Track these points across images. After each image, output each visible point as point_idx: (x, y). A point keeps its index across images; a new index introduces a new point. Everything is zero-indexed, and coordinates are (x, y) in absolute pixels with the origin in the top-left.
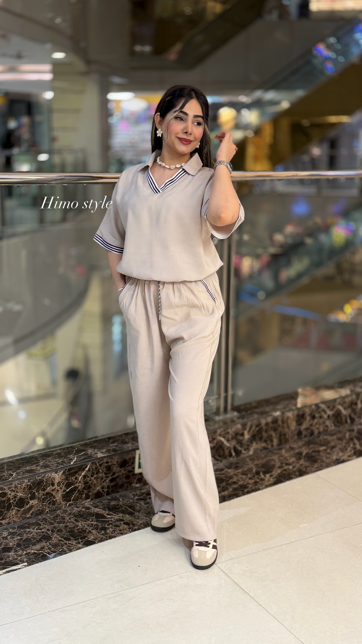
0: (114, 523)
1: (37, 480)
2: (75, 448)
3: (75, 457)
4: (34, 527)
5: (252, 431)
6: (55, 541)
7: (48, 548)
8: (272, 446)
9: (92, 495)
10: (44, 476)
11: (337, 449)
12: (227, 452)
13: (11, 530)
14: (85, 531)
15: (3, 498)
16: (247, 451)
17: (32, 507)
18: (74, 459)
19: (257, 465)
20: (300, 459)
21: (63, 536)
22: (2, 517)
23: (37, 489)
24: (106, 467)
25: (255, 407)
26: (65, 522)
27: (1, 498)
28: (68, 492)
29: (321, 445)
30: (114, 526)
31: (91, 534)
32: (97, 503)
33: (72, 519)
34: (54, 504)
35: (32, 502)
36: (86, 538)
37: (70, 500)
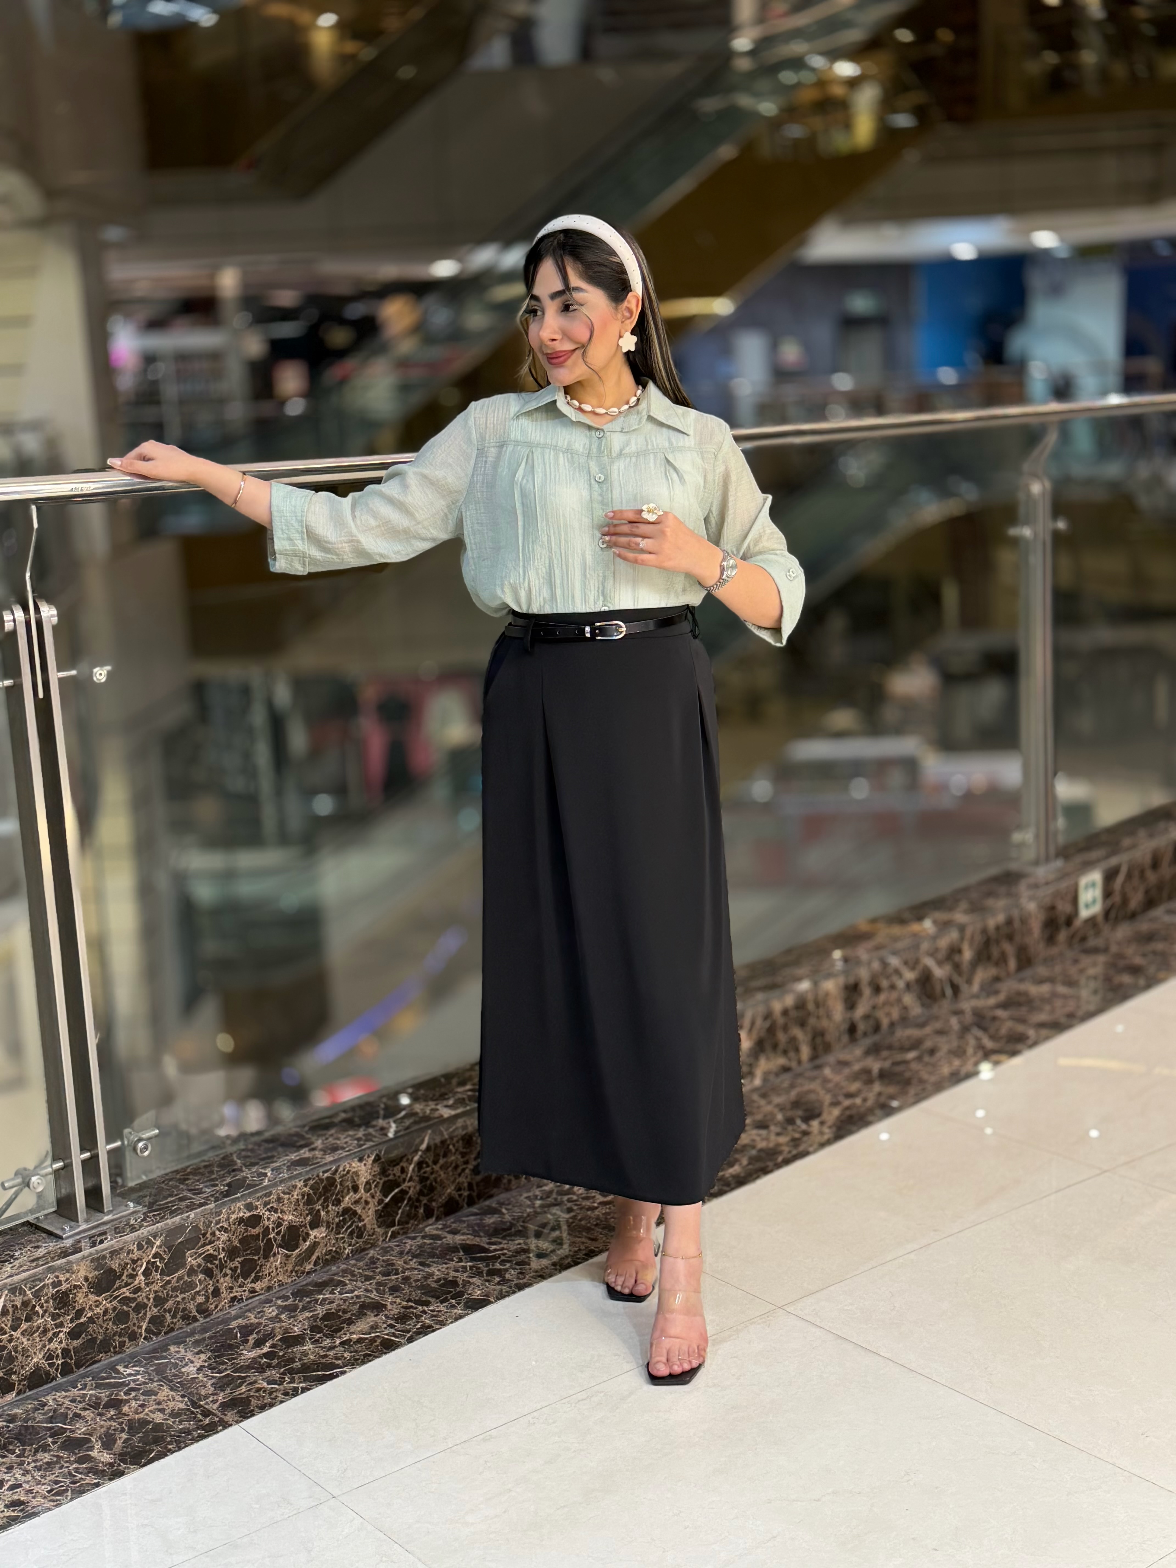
0: (513, 1258)
1: (322, 1180)
2: (379, 1106)
3: (389, 1123)
4: (330, 1289)
6: (396, 1309)
7: (388, 1326)
8: (799, 1062)
9: (438, 1208)
10: (336, 1171)
11: (943, 1053)
13: (280, 1303)
14: (455, 1281)
15: (254, 1228)
17: (315, 1245)
18: (390, 1127)
20: (869, 1083)
21: (410, 1299)
22: (253, 1275)
23: (325, 1201)
24: (463, 1138)
26: (397, 1270)
27: (250, 1229)
28: (387, 1204)
29: (904, 1049)
30: (516, 1264)
31: (472, 1286)
32: (454, 1225)
33: (411, 1263)
34: (360, 1236)
35: (317, 1234)
36: (464, 1295)
37: (393, 1225)
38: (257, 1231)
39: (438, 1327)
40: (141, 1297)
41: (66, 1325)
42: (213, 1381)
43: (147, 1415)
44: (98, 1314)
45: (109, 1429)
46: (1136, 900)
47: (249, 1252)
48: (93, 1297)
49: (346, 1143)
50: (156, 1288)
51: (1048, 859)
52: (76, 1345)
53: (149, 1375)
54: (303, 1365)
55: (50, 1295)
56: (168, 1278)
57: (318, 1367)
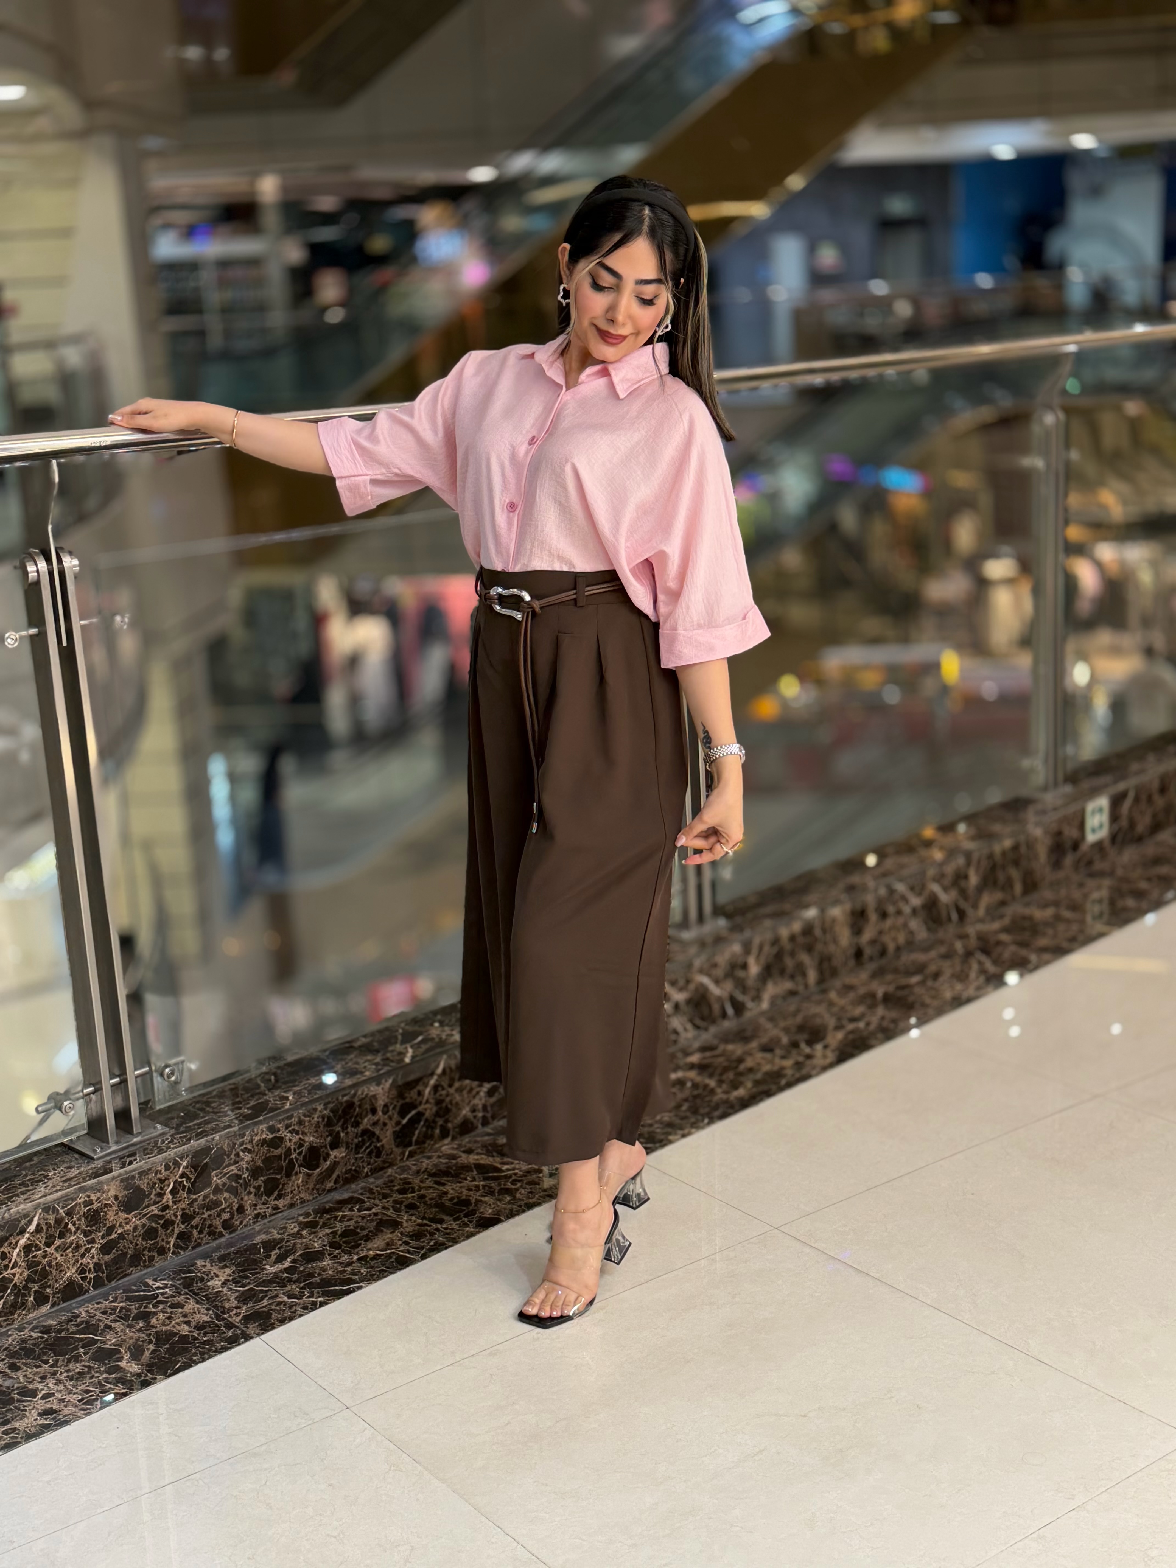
0: (523, 1178)
1: (341, 1104)
2: (397, 1031)
3: (406, 1048)
4: (350, 1206)
5: (763, 957)
6: (412, 1226)
7: (403, 1243)
8: (806, 986)
9: (455, 1128)
10: (355, 1095)
11: (946, 977)
12: (716, 1008)
14: (468, 1200)
15: (276, 1149)
16: (757, 1003)
17: (335, 1164)
18: (407, 1052)
19: (787, 1030)
20: (872, 1006)
21: (425, 1217)
22: (276, 1193)
23: (345, 1122)
26: (413, 1188)
27: (272, 1150)
28: (404, 1126)
29: (909, 973)
30: (526, 1184)
31: (485, 1205)
32: (469, 1145)
33: (428, 1181)
34: (378, 1155)
35: (336, 1154)
36: (475, 1214)
37: (410, 1145)
38: (279, 1151)
39: (450, 1244)
40: (169, 1214)
41: (98, 1241)
42: (237, 1294)
43: (174, 1327)
44: (128, 1230)
45: (137, 1340)
46: (1143, 823)
47: (271, 1171)
48: (123, 1215)
49: (365, 1067)
50: (184, 1206)
51: (1056, 784)
52: (107, 1260)
53: (177, 1288)
54: (322, 1280)
55: (82, 1213)
56: (194, 1197)
57: (336, 1281)
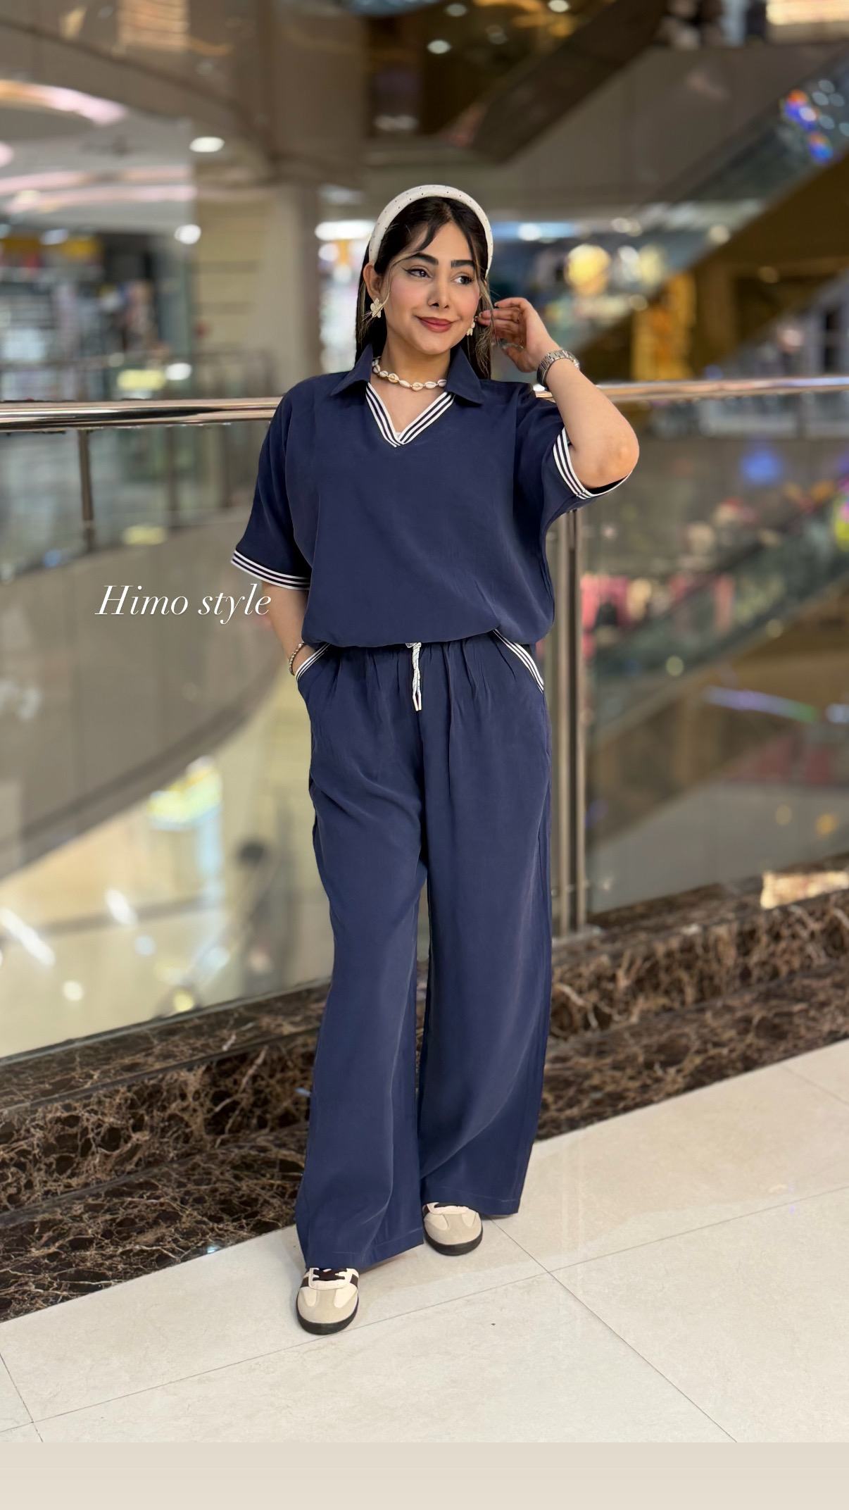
1: (147, 1087)
2: (232, 1015)
3: (230, 1036)
4: (141, 1192)
5: (634, 970)
6: (189, 1222)
7: (173, 1240)
8: (683, 1003)
9: (273, 1120)
10: (163, 1079)
11: (832, 1007)
12: (578, 1018)
13: (90, 1201)
14: (256, 1200)
15: (72, 1126)
16: (625, 1016)
17: (137, 1147)
19: (647, 1048)
20: (746, 1031)
21: (207, 1213)
22: (69, 1172)
23: (150, 1106)
24: (303, 1056)
25: (643, 916)
26: (210, 1180)
27: (67, 1128)
28: (217, 1114)
29: (795, 1000)
31: (270, 1207)
33: (226, 1174)
34: (186, 1141)
35: (138, 1137)
36: (257, 1215)
37: (222, 1132)
38: (74, 1130)
47: (65, 1149)
49: (182, 1051)
57: (89, 1275)
